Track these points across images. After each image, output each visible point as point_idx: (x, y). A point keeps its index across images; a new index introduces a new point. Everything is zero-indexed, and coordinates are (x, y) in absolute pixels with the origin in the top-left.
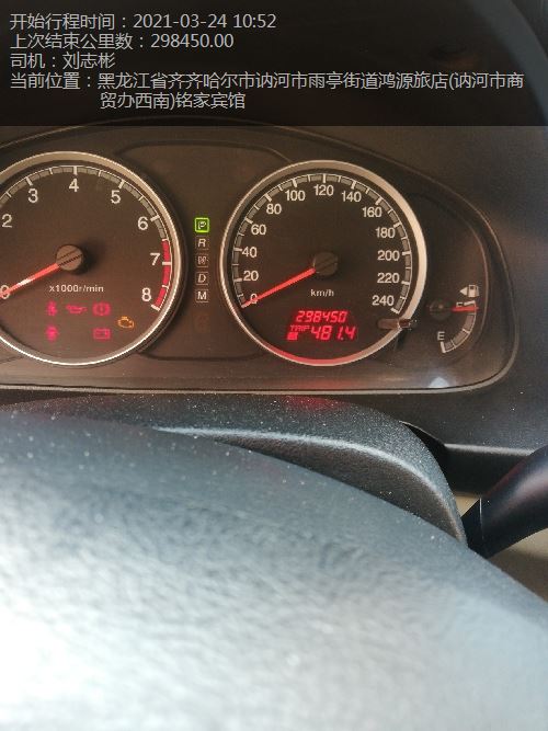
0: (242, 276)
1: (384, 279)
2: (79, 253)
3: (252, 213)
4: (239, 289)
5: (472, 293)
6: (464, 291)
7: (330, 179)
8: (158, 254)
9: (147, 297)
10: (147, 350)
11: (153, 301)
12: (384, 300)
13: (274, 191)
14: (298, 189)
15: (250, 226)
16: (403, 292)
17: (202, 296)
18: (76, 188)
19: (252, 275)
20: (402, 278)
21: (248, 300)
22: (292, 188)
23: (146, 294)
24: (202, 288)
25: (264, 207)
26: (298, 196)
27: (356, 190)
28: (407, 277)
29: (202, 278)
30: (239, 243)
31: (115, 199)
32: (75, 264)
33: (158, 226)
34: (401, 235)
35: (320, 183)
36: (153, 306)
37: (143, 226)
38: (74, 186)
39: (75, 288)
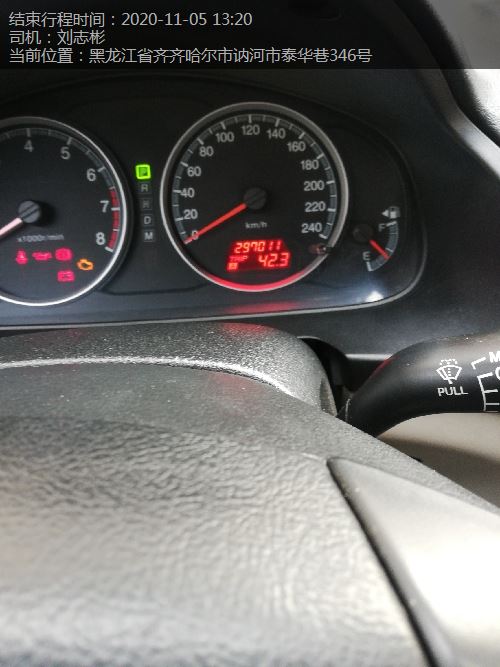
0: (182, 215)
1: (311, 208)
2: (38, 207)
3: (187, 156)
4: (180, 227)
5: (393, 215)
6: (386, 213)
7: (255, 119)
8: (106, 202)
9: (101, 241)
11: (107, 244)
12: (313, 228)
13: (205, 134)
14: (226, 131)
15: (186, 169)
16: (329, 219)
17: (149, 236)
18: (31, 148)
19: (191, 214)
20: (328, 206)
21: (189, 236)
22: (221, 130)
23: (100, 238)
24: (149, 228)
25: (197, 150)
26: (228, 137)
27: (280, 127)
28: (332, 204)
29: (147, 220)
30: (178, 185)
31: (65, 155)
32: (35, 217)
33: (105, 176)
34: (325, 165)
36: (107, 248)
37: (92, 177)
39: (40, 238)
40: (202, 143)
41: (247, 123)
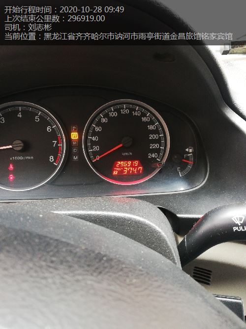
0: (92, 149)
1: (153, 146)
3: (95, 122)
4: (91, 154)
5: (191, 151)
6: (187, 150)
7: (127, 107)
8: (56, 142)
11: (54, 161)
12: (153, 156)
13: (104, 113)
14: (114, 112)
15: (94, 128)
16: (161, 152)
17: (75, 158)
19: (96, 148)
21: (95, 158)
22: (111, 111)
23: (52, 158)
24: (75, 155)
25: (100, 120)
27: (138, 110)
28: (162, 145)
30: (90, 135)
31: (37, 120)
32: (19, 148)
33: (56, 130)
34: (158, 128)
36: (55, 164)
38: (20, 115)
39: (21, 158)
40: (102, 117)
41: (123, 108)
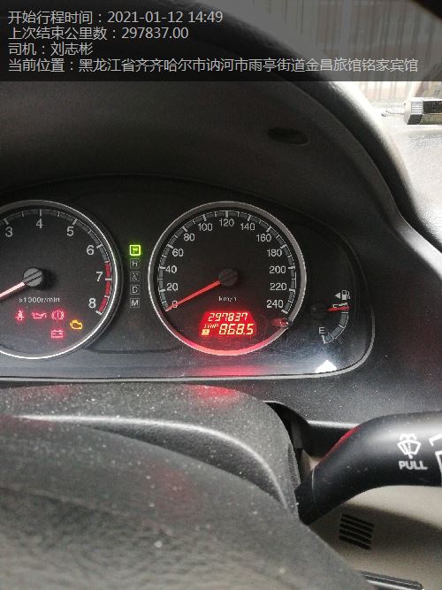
0: (165, 287)
1: (276, 287)
2: (40, 274)
3: (173, 241)
4: (163, 297)
5: (344, 297)
6: (338, 296)
7: (231, 214)
8: (101, 273)
9: (92, 305)
10: (91, 346)
11: (97, 308)
12: (275, 303)
13: (189, 224)
14: (207, 222)
15: (171, 250)
16: (290, 297)
17: (134, 303)
18: (41, 226)
19: (173, 287)
20: (289, 286)
21: (170, 304)
22: (202, 222)
23: (92, 302)
24: (134, 296)
25: (182, 236)
26: (208, 227)
27: (251, 221)
28: (292, 287)
29: (134, 289)
30: (163, 263)
31: (70, 233)
32: (37, 282)
33: (102, 252)
34: (287, 254)
35: (224, 217)
36: (97, 312)
37: (90, 252)
38: (40, 224)
39: (39, 300)
40: (186, 230)
